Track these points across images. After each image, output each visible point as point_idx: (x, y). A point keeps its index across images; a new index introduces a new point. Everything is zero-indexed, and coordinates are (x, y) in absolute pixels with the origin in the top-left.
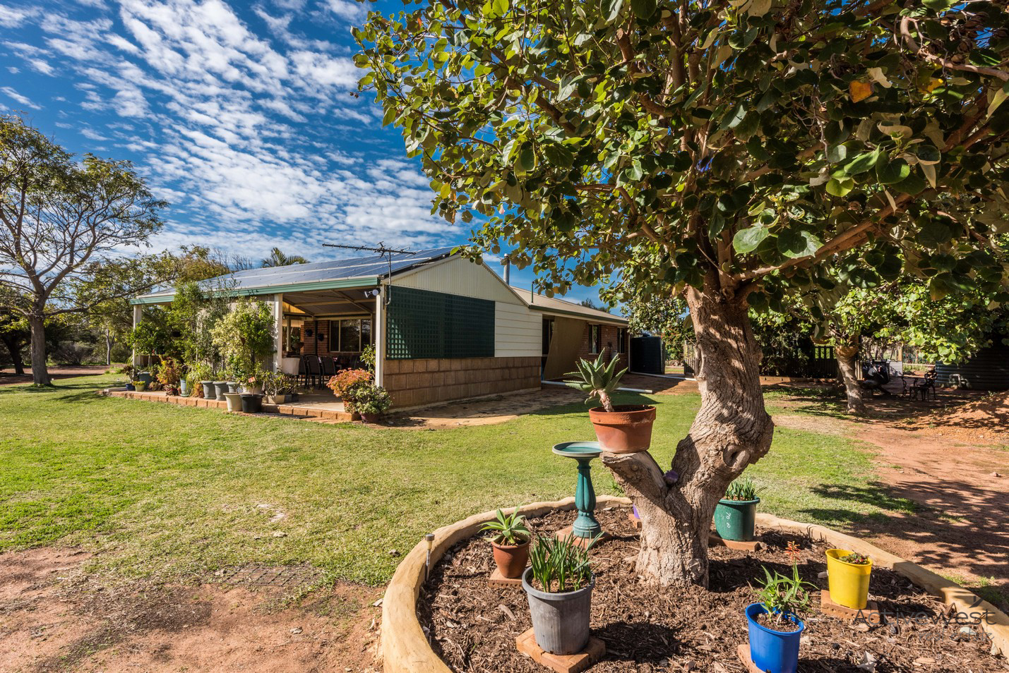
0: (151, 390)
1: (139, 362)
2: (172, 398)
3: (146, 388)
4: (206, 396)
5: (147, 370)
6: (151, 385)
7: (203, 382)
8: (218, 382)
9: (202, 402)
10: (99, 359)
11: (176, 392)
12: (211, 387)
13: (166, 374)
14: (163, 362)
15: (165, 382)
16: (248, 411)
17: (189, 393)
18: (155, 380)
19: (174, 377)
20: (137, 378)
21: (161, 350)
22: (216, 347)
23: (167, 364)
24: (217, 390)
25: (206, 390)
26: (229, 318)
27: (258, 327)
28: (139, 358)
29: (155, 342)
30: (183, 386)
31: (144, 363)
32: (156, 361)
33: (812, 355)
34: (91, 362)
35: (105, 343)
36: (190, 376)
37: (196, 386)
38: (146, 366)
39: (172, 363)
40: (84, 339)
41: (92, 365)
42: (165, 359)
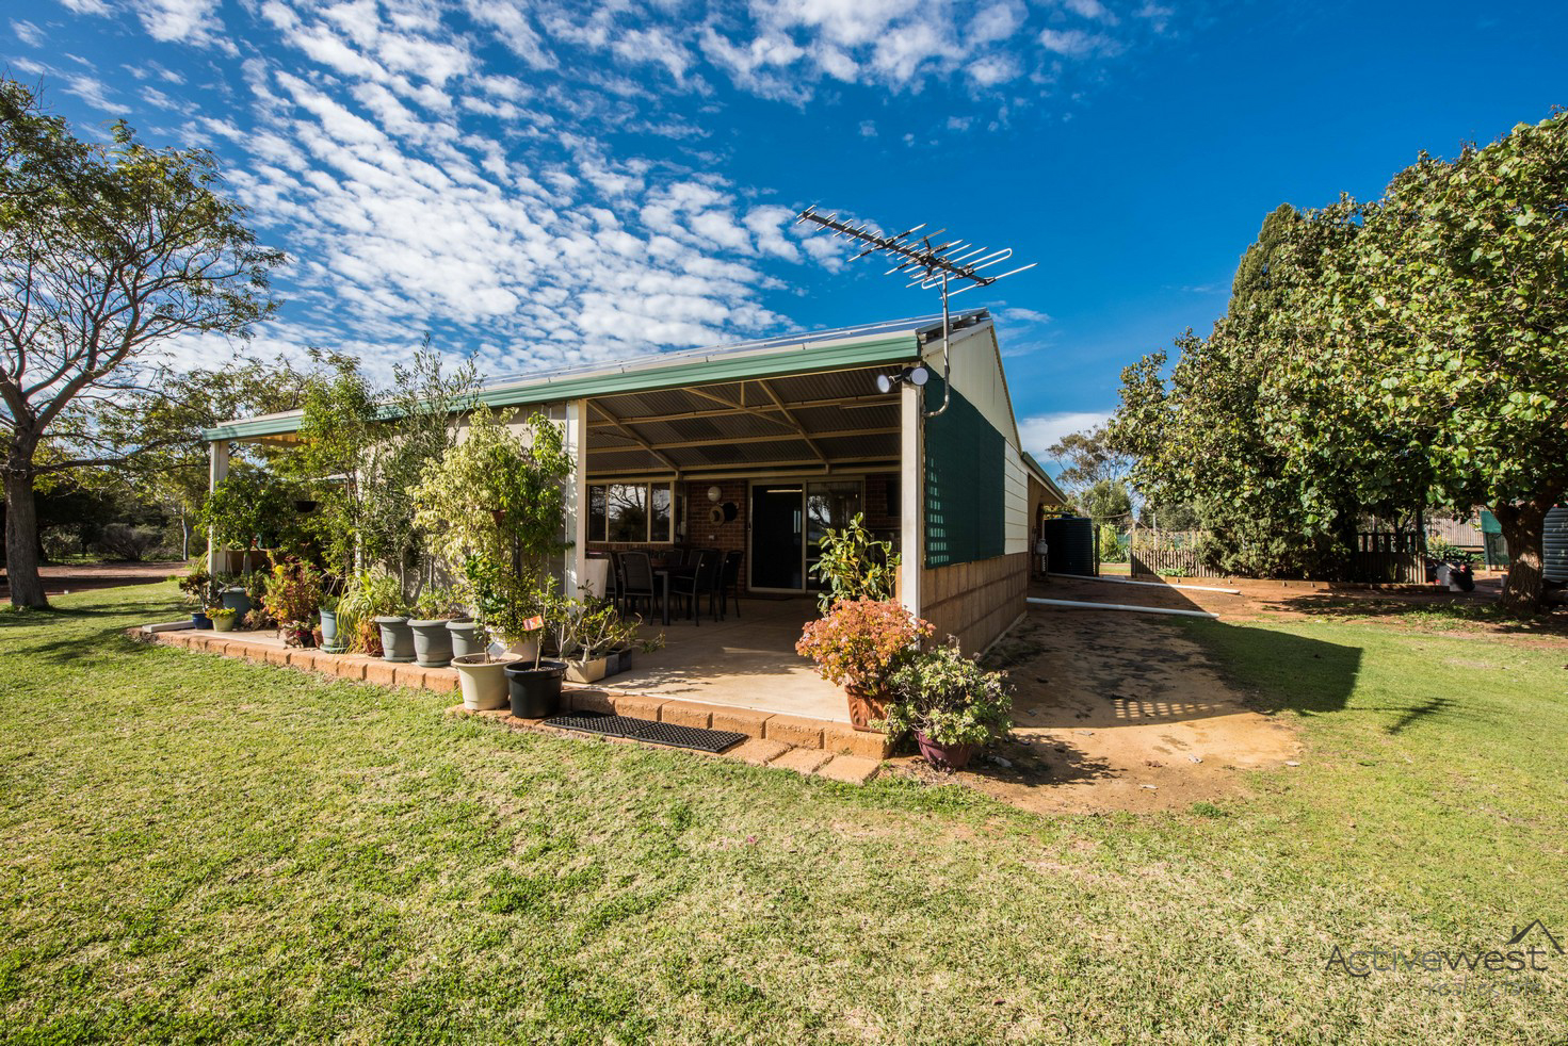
0: (248, 628)
1: (222, 567)
2: (301, 654)
3: (238, 624)
4: (388, 653)
5: (240, 584)
6: (250, 615)
7: (378, 619)
8: (420, 622)
9: (381, 669)
10: (171, 551)
11: (308, 639)
12: (403, 633)
13: (285, 595)
14: (278, 569)
15: (282, 614)
16: (527, 713)
17: (343, 645)
18: (259, 606)
19: (303, 603)
20: (219, 600)
21: (272, 539)
22: (417, 535)
23: (286, 573)
24: (420, 642)
25: (387, 639)
26: (457, 460)
27: (534, 483)
28: (222, 558)
29: (258, 523)
30: (326, 626)
31: (235, 567)
32: (261, 564)
33: (1354, 546)
34: (157, 556)
35: (180, 527)
36: (346, 605)
37: (362, 627)
38: (237, 573)
39: (297, 569)
40: (150, 521)
41: (160, 561)
42: (280, 559)
